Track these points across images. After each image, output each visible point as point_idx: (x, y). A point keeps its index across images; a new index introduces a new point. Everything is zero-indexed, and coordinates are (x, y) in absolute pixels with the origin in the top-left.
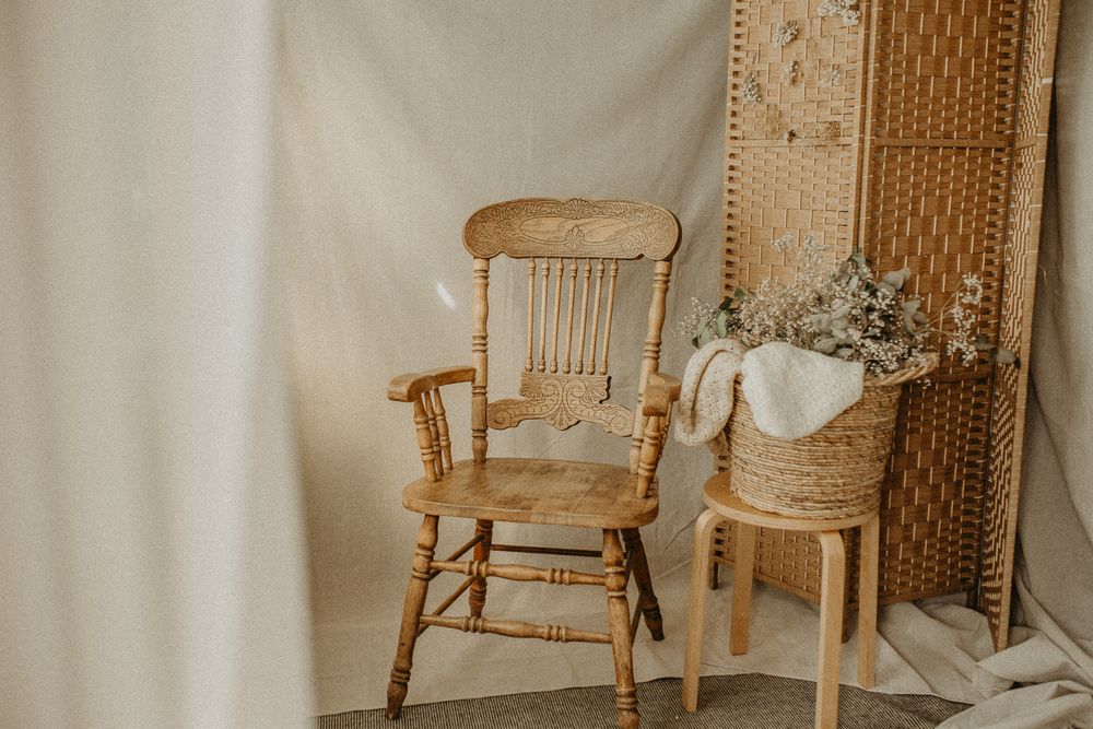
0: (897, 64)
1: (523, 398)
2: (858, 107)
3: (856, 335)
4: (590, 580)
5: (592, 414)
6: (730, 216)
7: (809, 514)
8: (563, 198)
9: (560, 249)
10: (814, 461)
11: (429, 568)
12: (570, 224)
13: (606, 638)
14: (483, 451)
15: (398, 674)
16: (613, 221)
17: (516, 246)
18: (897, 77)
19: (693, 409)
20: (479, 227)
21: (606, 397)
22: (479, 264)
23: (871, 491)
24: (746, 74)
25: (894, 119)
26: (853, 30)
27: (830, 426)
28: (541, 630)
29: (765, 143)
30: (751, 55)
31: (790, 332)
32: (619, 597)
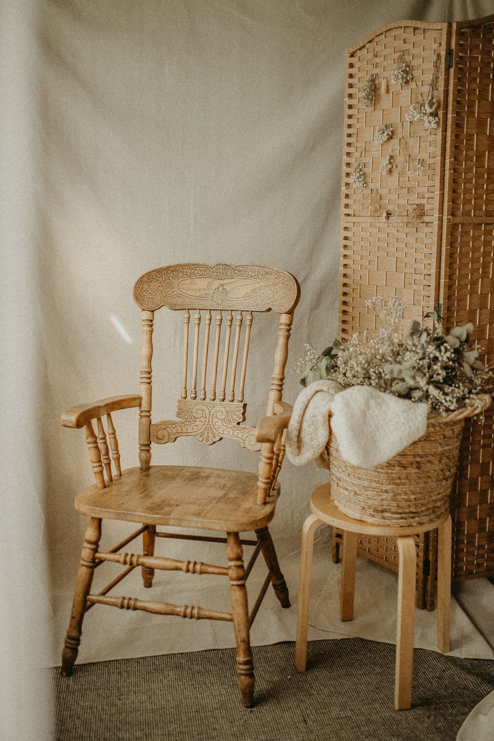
0: (468, 158)
1: (178, 420)
2: (438, 192)
3: (422, 382)
4: (217, 570)
5: (231, 433)
6: (345, 275)
7: (387, 522)
8: (212, 262)
9: (208, 304)
10: (391, 481)
11: (94, 559)
12: (217, 283)
13: (229, 617)
14: (147, 461)
15: (70, 641)
16: (248, 281)
17: (175, 302)
18: (468, 170)
19: (299, 436)
20: (146, 286)
21: (241, 420)
22: (146, 315)
23: (439, 504)
24: (355, 165)
25: (467, 202)
26: (433, 132)
27: (402, 454)
28: (178, 609)
29: (370, 220)
30: (359, 150)
31: (374, 376)
32: (238, 585)
